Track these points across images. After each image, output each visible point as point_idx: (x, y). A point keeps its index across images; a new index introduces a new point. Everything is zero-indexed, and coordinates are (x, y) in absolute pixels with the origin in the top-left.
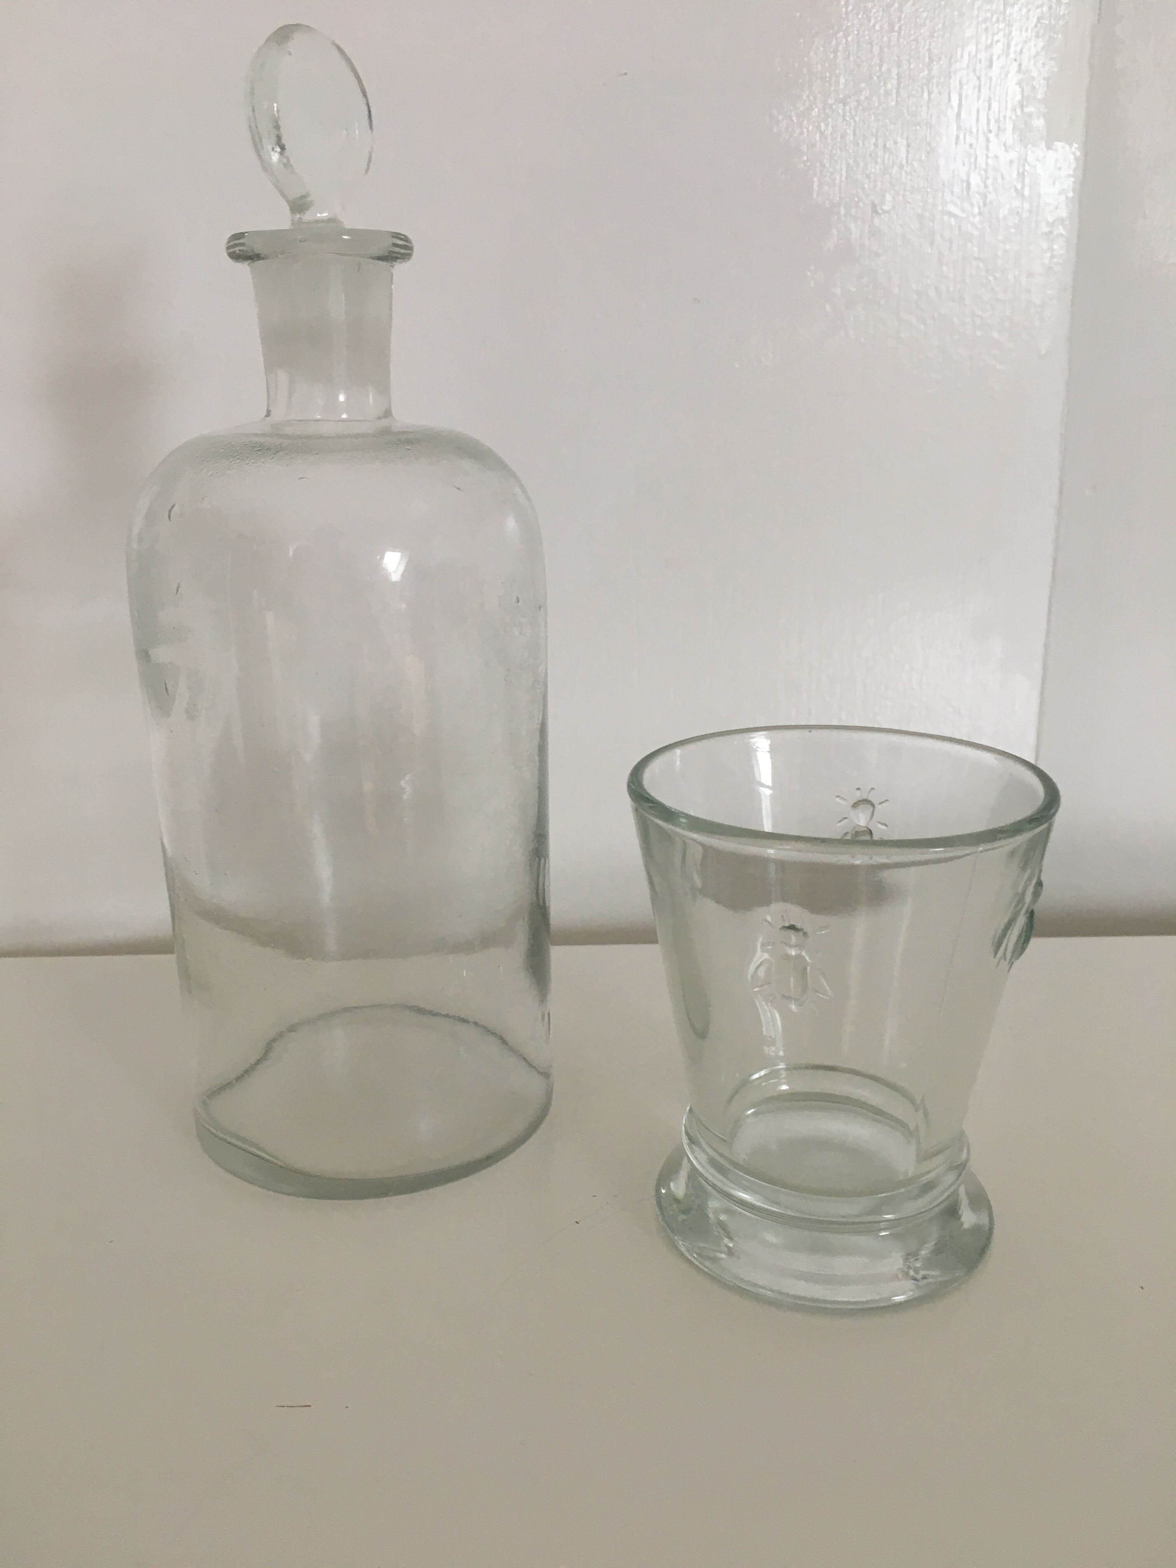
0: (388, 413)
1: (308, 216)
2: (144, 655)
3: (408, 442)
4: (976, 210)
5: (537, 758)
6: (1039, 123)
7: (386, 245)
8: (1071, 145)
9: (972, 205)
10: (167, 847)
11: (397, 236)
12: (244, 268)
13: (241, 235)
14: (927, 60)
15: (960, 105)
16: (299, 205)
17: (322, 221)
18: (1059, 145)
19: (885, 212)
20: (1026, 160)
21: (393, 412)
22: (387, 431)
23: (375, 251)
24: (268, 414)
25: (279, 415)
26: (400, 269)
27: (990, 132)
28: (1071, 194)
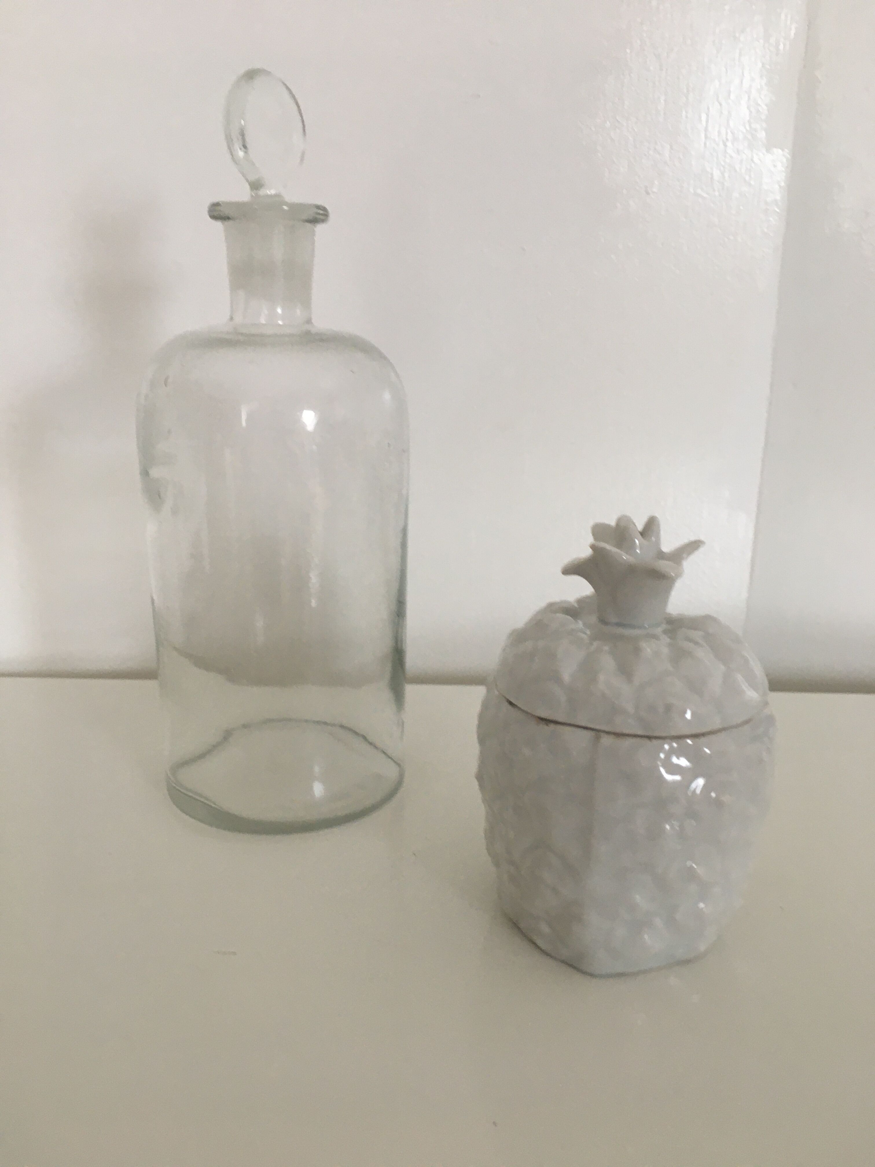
0: (309, 321)
1: (262, 192)
2: (145, 473)
3: (322, 340)
4: (717, 193)
5: (400, 550)
6: (762, 135)
7: (310, 213)
8: (783, 150)
9: (714, 190)
10: (155, 598)
11: (318, 207)
12: (219, 225)
13: (217, 204)
14: (685, 91)
15: (707, 121)
16: (256, 186)
17: (271, 196)
18: (775, 150)
19: (654, 192)
20: (752, 160)
21: (313, 321)
22: (308, 333)
23: (305, 217)
24: (231, 319)
25: (239, 319)
26: (320, 228)
27: (727, 139)
28: (783, 184)
